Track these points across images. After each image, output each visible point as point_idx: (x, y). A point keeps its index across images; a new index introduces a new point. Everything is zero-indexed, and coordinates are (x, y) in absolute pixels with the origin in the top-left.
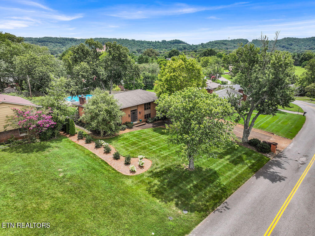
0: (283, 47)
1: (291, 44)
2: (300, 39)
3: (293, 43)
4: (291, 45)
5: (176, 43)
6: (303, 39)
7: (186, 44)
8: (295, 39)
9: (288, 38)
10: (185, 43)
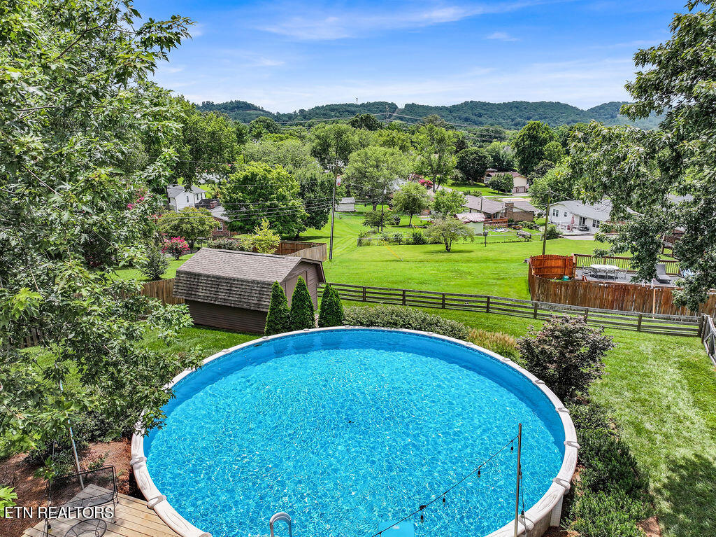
0: (466, 120)
1: (480, 113)
2: (494, 104)
3: (483, 112)
4: (480, 116)
5: (238, 108)
6: (498, 104)
7: (263, 111)
8: (485, 104)
9: (471, 102)
10: (259, 110)
